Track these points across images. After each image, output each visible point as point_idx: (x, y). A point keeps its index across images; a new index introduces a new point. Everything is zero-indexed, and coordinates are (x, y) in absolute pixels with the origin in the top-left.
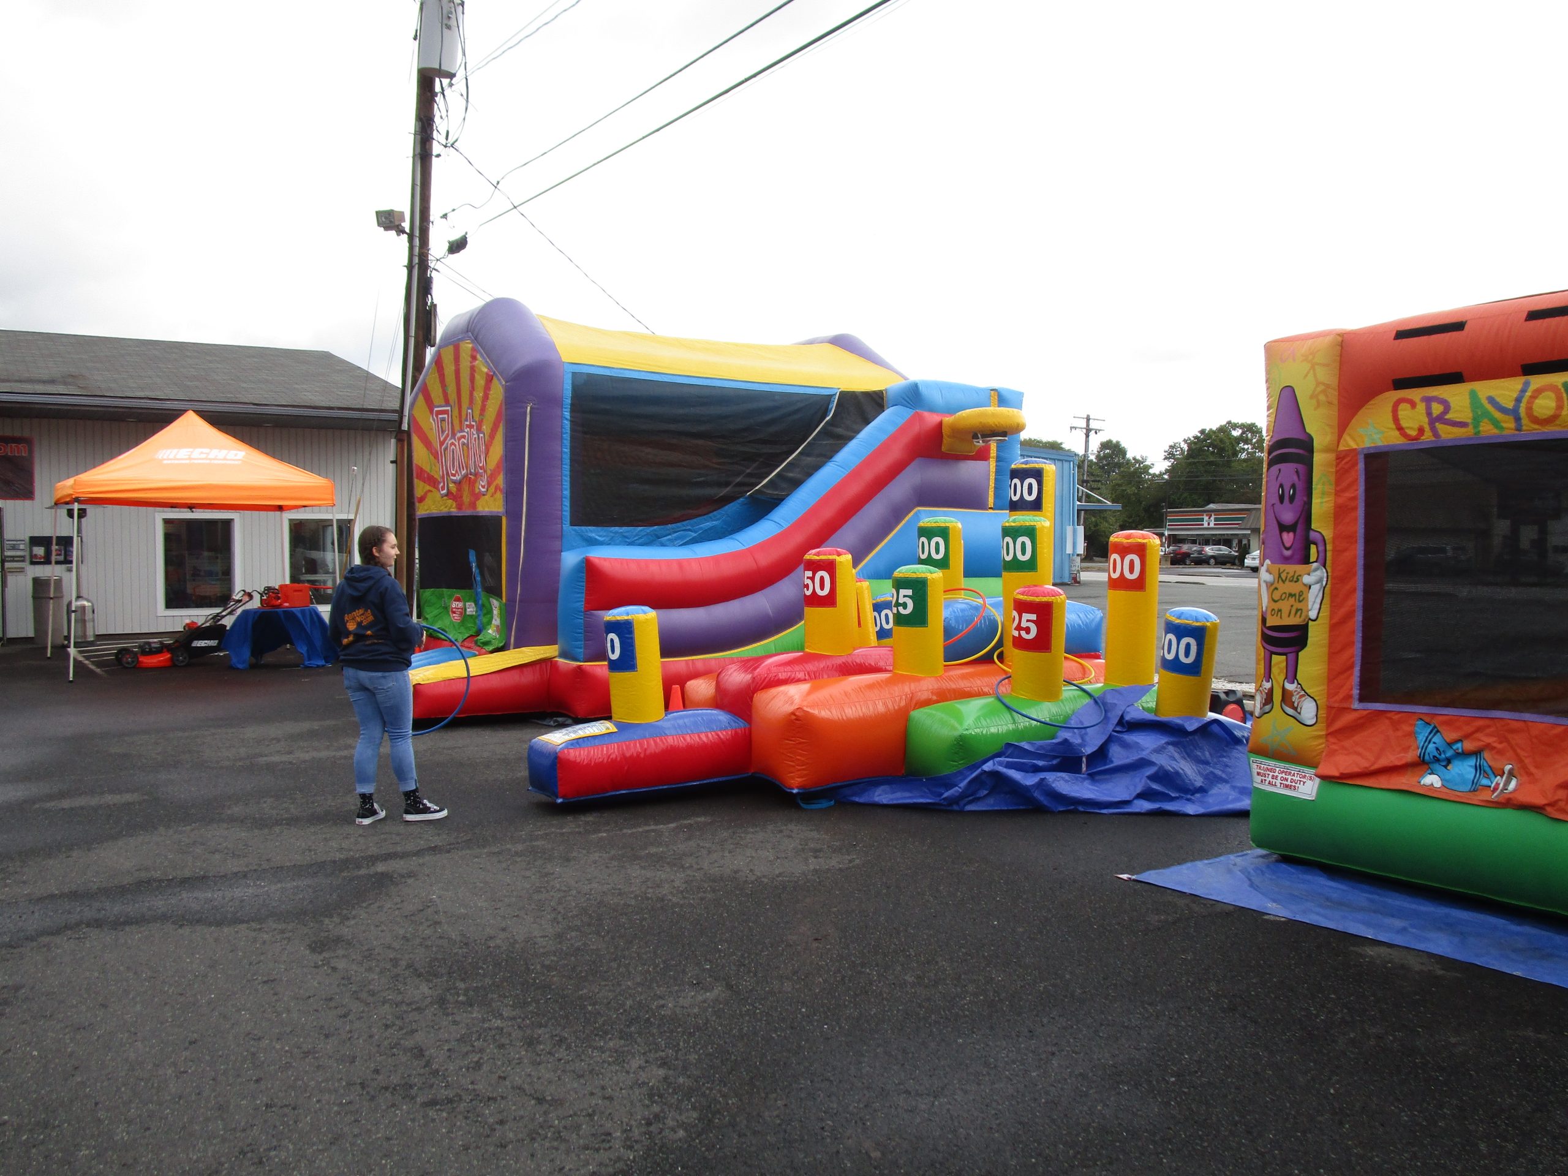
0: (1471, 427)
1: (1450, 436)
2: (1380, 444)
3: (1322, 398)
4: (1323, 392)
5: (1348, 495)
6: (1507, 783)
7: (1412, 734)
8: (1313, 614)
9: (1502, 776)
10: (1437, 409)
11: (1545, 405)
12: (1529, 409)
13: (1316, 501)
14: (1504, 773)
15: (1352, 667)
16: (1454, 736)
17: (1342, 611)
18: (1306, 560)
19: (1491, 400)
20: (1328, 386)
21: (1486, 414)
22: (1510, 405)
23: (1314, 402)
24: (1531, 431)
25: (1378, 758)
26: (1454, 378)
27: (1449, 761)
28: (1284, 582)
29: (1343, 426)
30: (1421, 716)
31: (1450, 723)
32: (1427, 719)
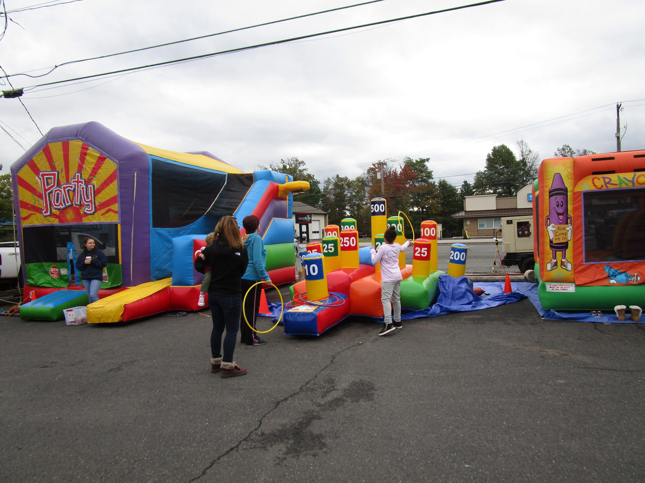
0: (618, 185)
1: (612, 188)
2: (588, 190)
3: (569, 176)
4: (570, 175)
5: (578, 204)
6: (637, 278)
7: (604, 270)
8: (569, 239)
9: (634, 277)
10: (607, 180)
11: (642, 180)
12: (637, 181)
13: (569, 206)
14: (635, 276)
15: (582, 252)
16: (618, 268)
17: (578, 237)
18: (567, 223)
19: (624, 178)
20: (571, 173)
21: (624, 182)
22: (631, 180)
23: (567, 177)
24: (637, 186)
25: (594, 278)
26: (613, 172)
27: (616, 276)
28: (560, 230)
29: (575, 185)
30: (606, 264)
31: (615, 265)
32: (608, 265)
